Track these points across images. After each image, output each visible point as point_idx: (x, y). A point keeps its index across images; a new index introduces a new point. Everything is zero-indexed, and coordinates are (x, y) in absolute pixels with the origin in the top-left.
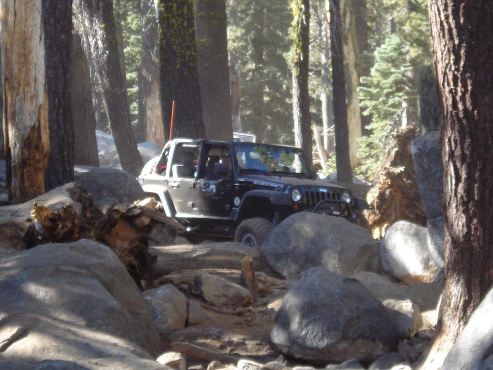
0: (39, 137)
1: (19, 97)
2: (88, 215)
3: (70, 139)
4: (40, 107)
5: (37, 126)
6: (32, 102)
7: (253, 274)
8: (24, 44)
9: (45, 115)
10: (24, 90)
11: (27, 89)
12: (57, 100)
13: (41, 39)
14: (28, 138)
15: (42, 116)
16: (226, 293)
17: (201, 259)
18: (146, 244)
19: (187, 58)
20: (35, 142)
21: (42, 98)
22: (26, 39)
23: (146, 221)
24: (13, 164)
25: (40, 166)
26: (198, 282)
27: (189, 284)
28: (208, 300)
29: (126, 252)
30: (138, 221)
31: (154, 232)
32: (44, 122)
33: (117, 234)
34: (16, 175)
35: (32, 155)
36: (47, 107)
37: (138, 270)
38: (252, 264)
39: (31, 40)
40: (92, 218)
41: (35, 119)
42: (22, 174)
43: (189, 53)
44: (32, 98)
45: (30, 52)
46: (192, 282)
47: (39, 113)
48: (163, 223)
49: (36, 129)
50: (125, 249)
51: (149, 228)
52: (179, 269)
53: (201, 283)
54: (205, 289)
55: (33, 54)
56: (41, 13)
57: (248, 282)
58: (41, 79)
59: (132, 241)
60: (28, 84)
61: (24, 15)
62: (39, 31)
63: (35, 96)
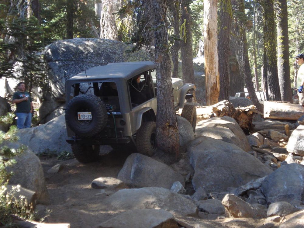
0: (216, 86)
1: (210, 73)
2: (231, 111)
3: (228, 88)
4: (217, 77)
5: (216, 83)
6: (214, 75)
7: (289, 131)
8: (212, 56)
9: (218, 79)
10: (211, 71)
11: (212, 71)
12: (223, 75)
13: (217, 55)
14: (213, 87)
15: (217, 79)
16: (279, 137)
17: (271, 126)
18: (251, 121)
19: (273, 61)
20: (215, 88)
21: (217, 74)
22: (212, 54)
23: (251, 113)
24: (208, 95)
25: (217, 96)
26: (269, 133)
27: (266, 134)
28: (272, 139)
29: (244, 123)
30: (248, 113)
31: (254, 116)
32: (218, 82)
33: (241, 117)
34: (209, 99)
35: (214, 92)
36: (219, 76)
37: (249, 129)
38: (288, 127)
39: (214, 55)
40: (233, 112)
41: (215, 80)
42: (211, 98)
43: (274, 59)
44: (214, 73)
45: (214, 58)
46: (268, 133)
47: (216, 78)
48: (257, 114)
49: (215, 84)
50: (244, 122)
51: (252, 115)
52: (263, 129)
53: (270, 133)
54: (271, 135)
55: (215, 59)
56: (217, 46)
57: (287, 134)
58: (217, 68)
59: (246, 120)
60: (213, 69)
61: (212, 47)
62: (217, 51)
63: (215, 73)
